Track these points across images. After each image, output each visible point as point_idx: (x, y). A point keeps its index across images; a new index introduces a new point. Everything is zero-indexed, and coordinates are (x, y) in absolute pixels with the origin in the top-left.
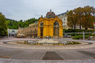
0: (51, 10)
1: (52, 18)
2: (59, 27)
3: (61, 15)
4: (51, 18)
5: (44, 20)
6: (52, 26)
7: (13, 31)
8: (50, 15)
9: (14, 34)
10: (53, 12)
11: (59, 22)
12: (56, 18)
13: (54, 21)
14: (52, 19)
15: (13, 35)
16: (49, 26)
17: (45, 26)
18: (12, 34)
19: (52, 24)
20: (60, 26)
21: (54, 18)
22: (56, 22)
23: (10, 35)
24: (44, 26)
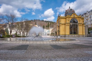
2: (77, 25)
4: (67, 16)
5: (60, 18)
6: (68, 23)
8: (67, 13)
10: (71, 9)
13: (70, 19)
20: (79, 24)
22: (73, 19)
24: (60, 24)
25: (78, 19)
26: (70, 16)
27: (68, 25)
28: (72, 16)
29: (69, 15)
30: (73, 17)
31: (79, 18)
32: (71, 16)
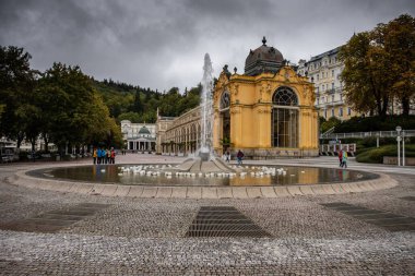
0: (264, 41)
1: (267, 72)
2: (297, 111)
3: (326, 58)
4: (263, 75)
5: (233, 81)
6: (267, 104)
7: (144, 131)
8: (259, 62)
9: (145, 140)
10: (272, 49)
11: (298, 90)
12: (282, 72)
13: (275, 87)
14: (266, 79)
15: (142, 143)
16: (252, 106)
17: (237, 109)
18: (139, 140)
19: (266, 98)
20: (302, 107)
21: (276, 73)
22: (282, 88)
23: (132, 143)
24: (233, 106)
25: (299, 87)
26: (272, 76)
27: (266, 112)
28: (281, 77)
29: (271, 72)
30: (283, 79)
31: (302, 84)
32: (277, 78)
